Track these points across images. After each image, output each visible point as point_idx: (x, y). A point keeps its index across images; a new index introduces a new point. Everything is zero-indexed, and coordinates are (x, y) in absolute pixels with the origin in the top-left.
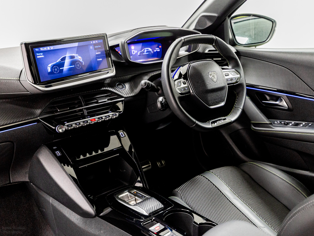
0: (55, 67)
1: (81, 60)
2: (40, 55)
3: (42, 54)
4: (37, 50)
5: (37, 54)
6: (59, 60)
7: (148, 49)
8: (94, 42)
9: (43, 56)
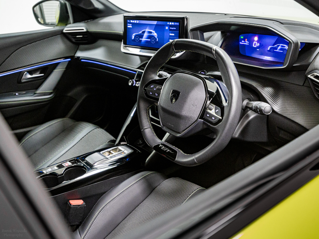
0: (137, 36)
1: (156, 37)
2: (130, 25)
3: (131, 25)
4: (129, 21)
5: (128, 24)
6: (141, 32)
7: (284, 47)
8: (171, 23)
9: (131, 27)
